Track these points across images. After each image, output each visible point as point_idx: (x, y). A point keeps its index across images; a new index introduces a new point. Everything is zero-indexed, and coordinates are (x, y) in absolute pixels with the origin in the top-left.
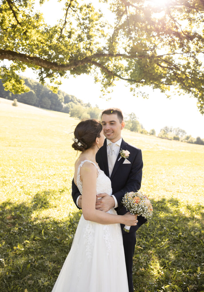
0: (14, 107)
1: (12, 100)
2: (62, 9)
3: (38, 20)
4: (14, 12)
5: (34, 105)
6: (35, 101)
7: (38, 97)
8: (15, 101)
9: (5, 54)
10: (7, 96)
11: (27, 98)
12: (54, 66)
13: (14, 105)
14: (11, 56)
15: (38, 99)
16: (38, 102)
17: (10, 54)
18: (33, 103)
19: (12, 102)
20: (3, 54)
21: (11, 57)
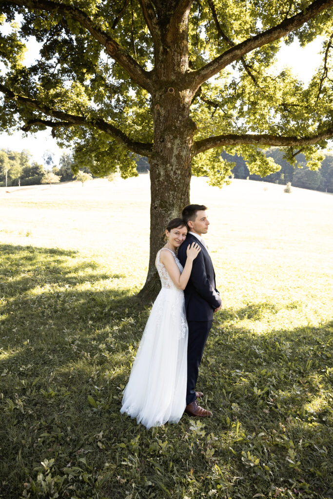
0: (287, 194)
1: (285, 184)
2: (318, 53)
3: (285, 78)
4: (253, 77)
5: (319, 189)
6: (319, 184)
7: (323, 176)
8: (288, 186)
9: (225, 140)
10: (277, 179)
11: (306, 179)
12: (292, 142)
13: (287, 191)
14: (231, 140)
15: (325, 179)
16: (324, 184)
17: (231, 139)
18: (317, 186)
19: (284, 187)
20: (223, 140)
21: (232, 142)
